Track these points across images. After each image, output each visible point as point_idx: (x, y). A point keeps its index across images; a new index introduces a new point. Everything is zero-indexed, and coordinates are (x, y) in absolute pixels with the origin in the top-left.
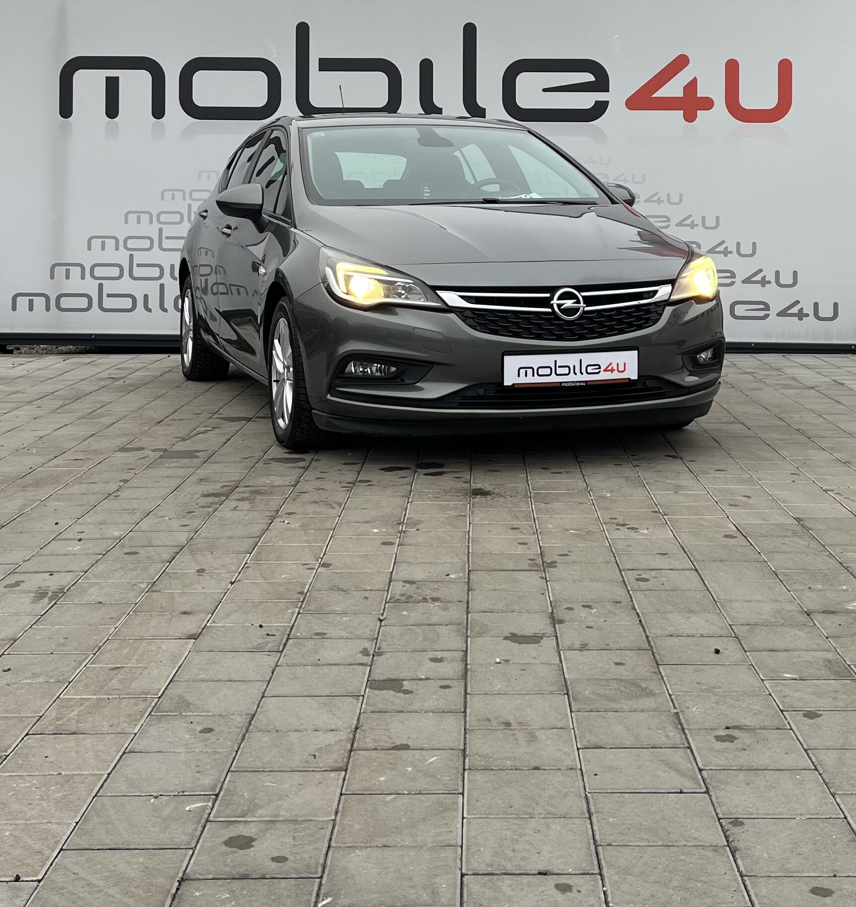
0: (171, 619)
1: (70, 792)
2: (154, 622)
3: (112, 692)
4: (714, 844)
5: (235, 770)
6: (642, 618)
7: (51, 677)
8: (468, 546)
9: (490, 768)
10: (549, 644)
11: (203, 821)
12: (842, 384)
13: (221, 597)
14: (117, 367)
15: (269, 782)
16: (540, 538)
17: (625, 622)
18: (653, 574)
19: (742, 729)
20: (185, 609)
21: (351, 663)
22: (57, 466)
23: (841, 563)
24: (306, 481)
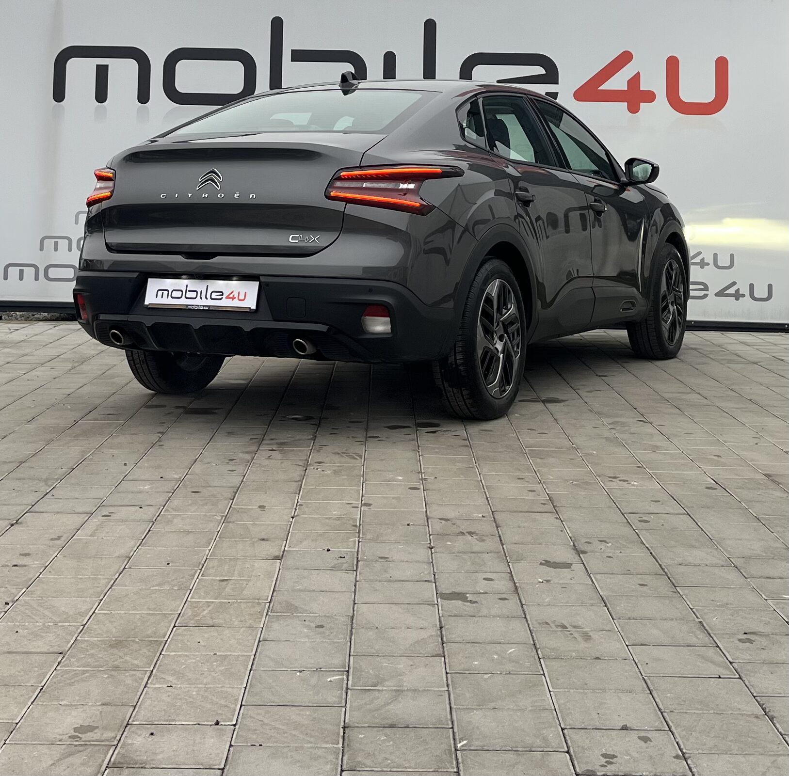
0: (254, 544)
1: (230, 667)
2: (240, 546)
3: (229, 597)
4: (755, 714)
5: (355, 654)
6: (652, 551)
7: (174, 586)
8: (485, 492)
9: (560, 658)
10: (578, 567)
11: (344, 689)
13: (288, 528)
15: (386, 663)
16: (545, 487)
17: (638, 555)
18: (652, 517)
19: (757, 634)
20: (263, 536)
21: (418, 580)
22: (95, 420)
24: (322, 436)
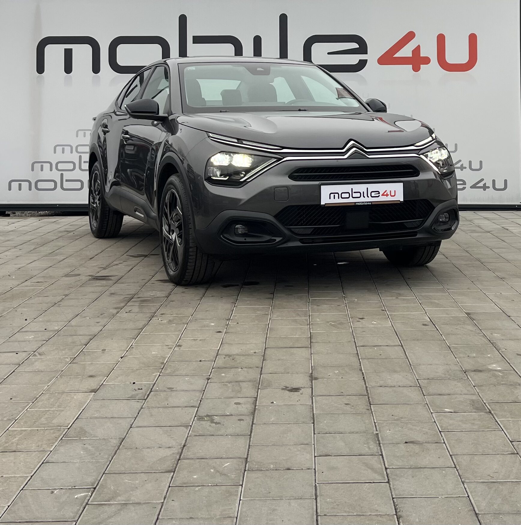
0: (82, 380)
1: (7, 488)
2: (71, 382)
3: (40, 426)
4: (388, 514)
5: (108, 472)
6: (365, 376)
7: (5, 417)
8: (267, 333)
9: (261, 469)
10: (306, 391)
11: (84, 504)
12: (507, 229)
13: (114, 366)
14: (71, 224)
15: (127, 480)
16: (311, 328)
17: (355, 378)
18: (376, 348)
19: (415, 443)
20: (91, 374)
21: (186, 406)
22: (26, 286)
23: (489, 340)
24: (175, 294)
